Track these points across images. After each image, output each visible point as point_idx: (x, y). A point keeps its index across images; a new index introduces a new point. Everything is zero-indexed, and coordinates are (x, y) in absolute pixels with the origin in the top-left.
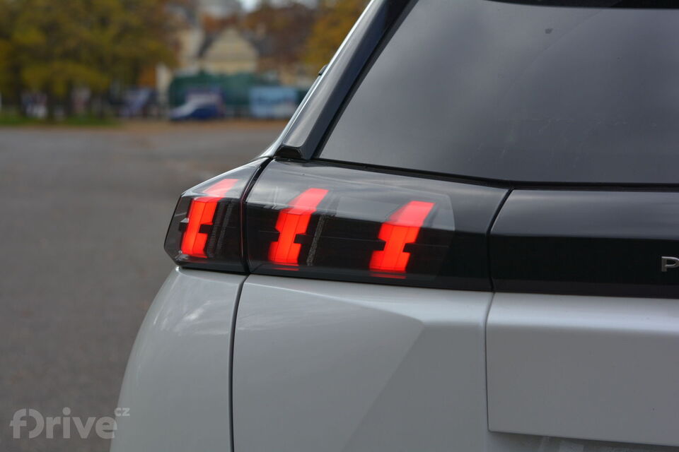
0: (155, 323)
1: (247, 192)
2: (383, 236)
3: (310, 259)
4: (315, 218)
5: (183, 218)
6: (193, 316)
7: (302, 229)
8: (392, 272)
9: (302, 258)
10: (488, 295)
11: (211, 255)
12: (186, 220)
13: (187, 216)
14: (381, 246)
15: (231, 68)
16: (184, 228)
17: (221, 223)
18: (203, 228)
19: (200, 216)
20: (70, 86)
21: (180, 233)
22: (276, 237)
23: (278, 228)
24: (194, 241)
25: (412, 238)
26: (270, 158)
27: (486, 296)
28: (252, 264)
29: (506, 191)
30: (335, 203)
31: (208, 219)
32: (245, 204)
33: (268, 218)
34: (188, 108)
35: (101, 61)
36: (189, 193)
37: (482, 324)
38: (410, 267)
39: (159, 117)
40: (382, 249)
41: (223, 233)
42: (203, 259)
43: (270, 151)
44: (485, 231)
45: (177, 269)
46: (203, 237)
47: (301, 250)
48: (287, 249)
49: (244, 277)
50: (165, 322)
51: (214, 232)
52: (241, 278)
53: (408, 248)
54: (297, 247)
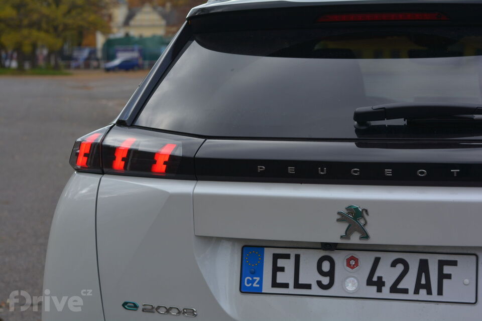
0: (66, 195)
1: (103, 140)
2: (156, 158)
3: (128, 168)
4: (129, 151)
5: (78, 150)
6: (84, 191)
7: (125, 155)
8: (160, 173)
9: (125, 167)
10: (195, 181)
11: (89, 166)
12: (78, 151)
13: (79, 149)
14: (155, 162)
15: (147, 33)
16: (77, 154)
17: (93, 152)
18: (85, 155)
19: (84, 150)
20: (34, 46)
21: (76, 157)
22: (115, 158)
23: (116, 155)
24: (82, 160)
25: (167, 159)
26: (114, 125)
27: (195, 182)
28: (105, 170)
29: (204, 140)
30: (138, 145)
31: (87, 151)
32: (102, 145)
33: (111, 151)
34: (117, 62)
35: (56, 30)
36: (79, 140)
37: (192, 193)
38: (167, 171)
39: (98, 67)
40: (155, 163)
41: (93, 157)
42: (86, 168)
43: (115, 122)
44: (193, 156)
45: (75, 172)
46: (86, 158)
47: (125, 163)
48: (119, 164)
49: (102, 175)
50: (70, 194)
51: (90, 156)
52: (101, 176)
53: (165, 163)
54: (123, 163)
